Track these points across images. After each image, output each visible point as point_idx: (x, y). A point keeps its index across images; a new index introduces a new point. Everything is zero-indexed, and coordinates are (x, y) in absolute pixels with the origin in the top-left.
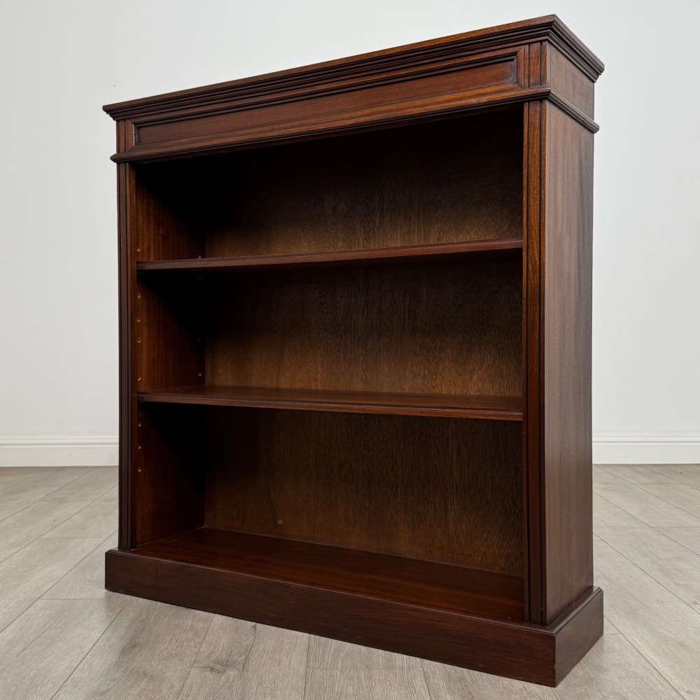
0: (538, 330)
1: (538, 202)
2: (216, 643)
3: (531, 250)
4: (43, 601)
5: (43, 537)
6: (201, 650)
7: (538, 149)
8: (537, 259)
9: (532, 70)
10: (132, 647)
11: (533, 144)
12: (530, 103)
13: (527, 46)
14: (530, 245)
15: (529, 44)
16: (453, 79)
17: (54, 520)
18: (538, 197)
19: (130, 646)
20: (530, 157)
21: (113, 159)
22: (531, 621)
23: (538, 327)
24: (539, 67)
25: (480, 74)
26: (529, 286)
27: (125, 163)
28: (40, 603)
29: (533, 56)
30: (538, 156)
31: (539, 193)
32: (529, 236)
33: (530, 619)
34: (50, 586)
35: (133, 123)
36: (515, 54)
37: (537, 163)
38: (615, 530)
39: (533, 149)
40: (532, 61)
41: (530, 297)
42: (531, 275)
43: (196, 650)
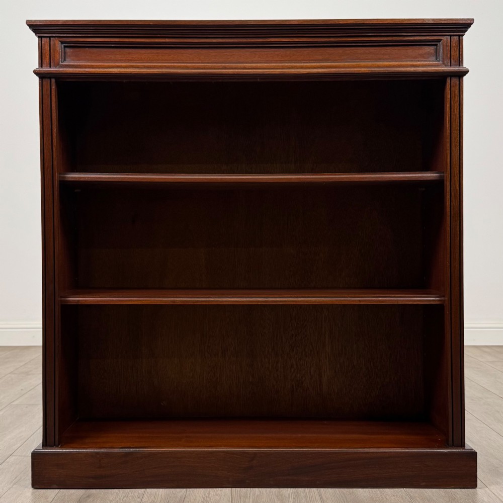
0: (459, 238)
1: (458, 148)
2: (156, 494)
3: (453, 182)
4: (14, 457)
5: (13, 403)
6: (144, 500)
7: (458, 110)
8: (458, 188)
9: (452, 54)
10: (86, 497)
11: (454, 107)
12: (452, 78)
13: (449, 37)
14: (452, 178)
15: (451, 36)
16: (388, 50)
17: (22, 390)
18: (458, 144)
19: (85, 496)
20: (452, 116)
21: (36, 72)
22: (453, 446)
24: (458, 53)
25: (411, 51)
26: (452, 208)
27: (50, 78)
28: (12, 459)
29: (453, 44)
30: (458, 116)
31: (458, 142)
32: (452, 172)
33: (453, 445)
34: (19, 445)
35: (60, 41)
36: (439, 41)
37: (457, 120)
38: (472, 400)
39: (454, 110)
40: (453, 49)
41: (452, 215)
42: (453, 199)
43: (139, 500)
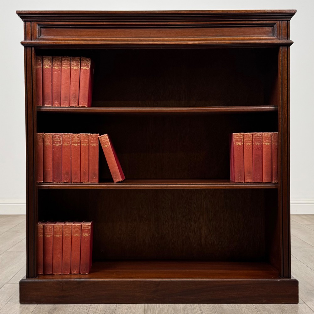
0: (287, 147)
1: (287, 91)
2: (97, 307)
3: (283, 112)
4: (9, 284)
5: (8, 250)
6: (90, 311)
7: (287, 67)
8: (286, 116)
9: (283, 32)
11: (284, 65)
12: (283, 47)
14: (283, 109)
15: (282, 20)
16: (243, 30)
17: (14, 242)
18: (287, 88)
19: (53, 309)
21: (22, 43)
22: (284, 277)
23: (287, 146)
24: (286, 31)
25: (257, 30)
26: (283, 128)
27: (31, 47)
28: (7, 285)
29: (284, 26)
30: (286, 70)
31: (287, 87)
32: (283, 105)
34: (12, 277)
35: (37, 24)
36: (275, 24)
37: (286, 73)
38: (296, 248)
39: (284, 67)
40: (283, 28)
41: (283, 133)
42: (283, 123)
43: (87, 311)
